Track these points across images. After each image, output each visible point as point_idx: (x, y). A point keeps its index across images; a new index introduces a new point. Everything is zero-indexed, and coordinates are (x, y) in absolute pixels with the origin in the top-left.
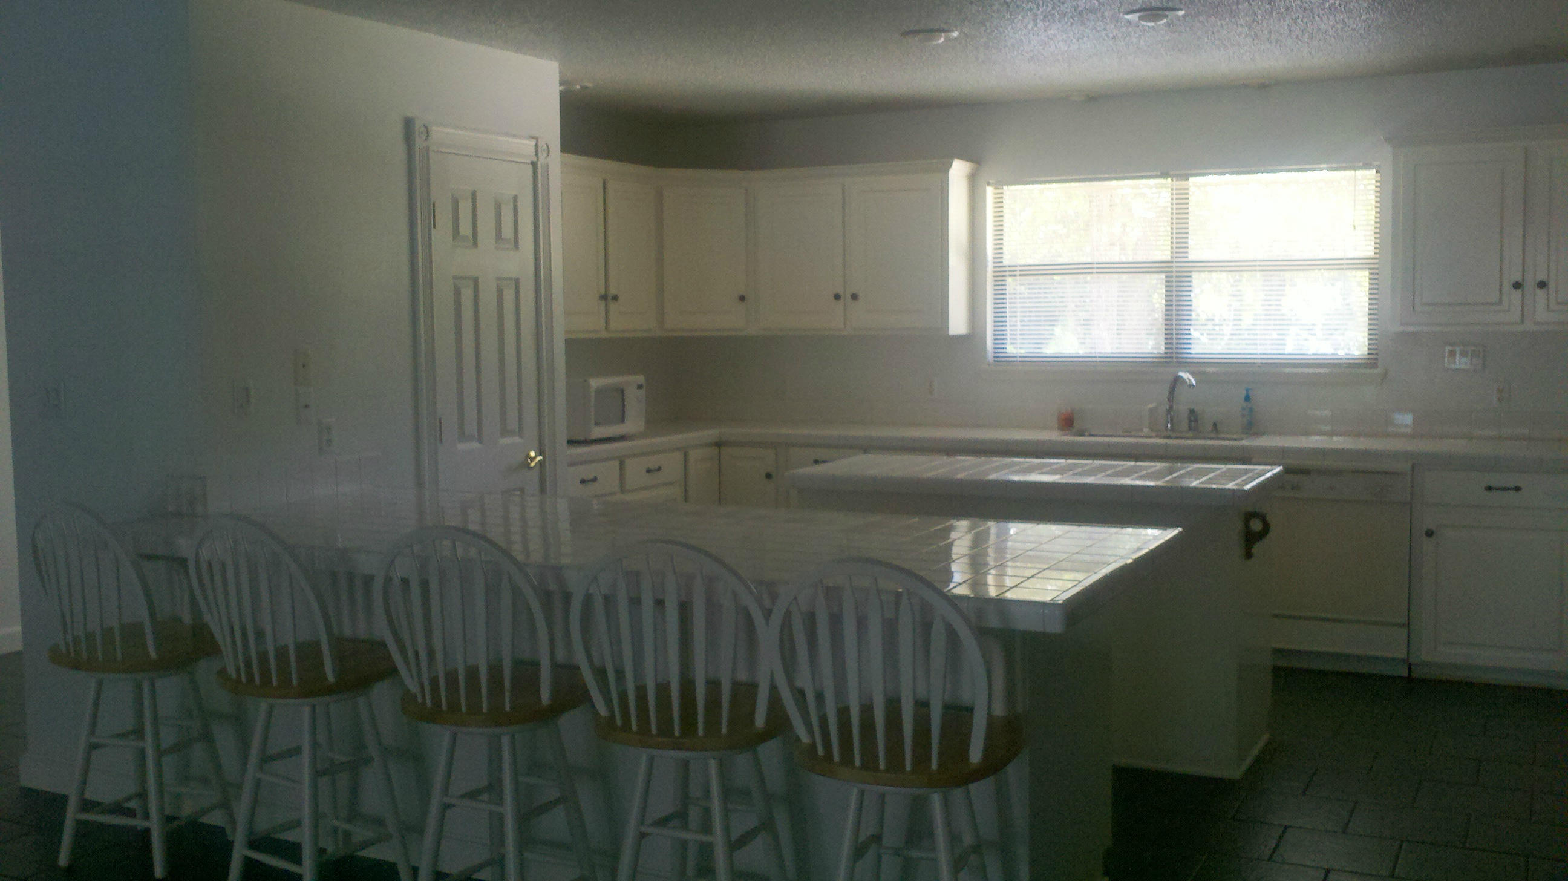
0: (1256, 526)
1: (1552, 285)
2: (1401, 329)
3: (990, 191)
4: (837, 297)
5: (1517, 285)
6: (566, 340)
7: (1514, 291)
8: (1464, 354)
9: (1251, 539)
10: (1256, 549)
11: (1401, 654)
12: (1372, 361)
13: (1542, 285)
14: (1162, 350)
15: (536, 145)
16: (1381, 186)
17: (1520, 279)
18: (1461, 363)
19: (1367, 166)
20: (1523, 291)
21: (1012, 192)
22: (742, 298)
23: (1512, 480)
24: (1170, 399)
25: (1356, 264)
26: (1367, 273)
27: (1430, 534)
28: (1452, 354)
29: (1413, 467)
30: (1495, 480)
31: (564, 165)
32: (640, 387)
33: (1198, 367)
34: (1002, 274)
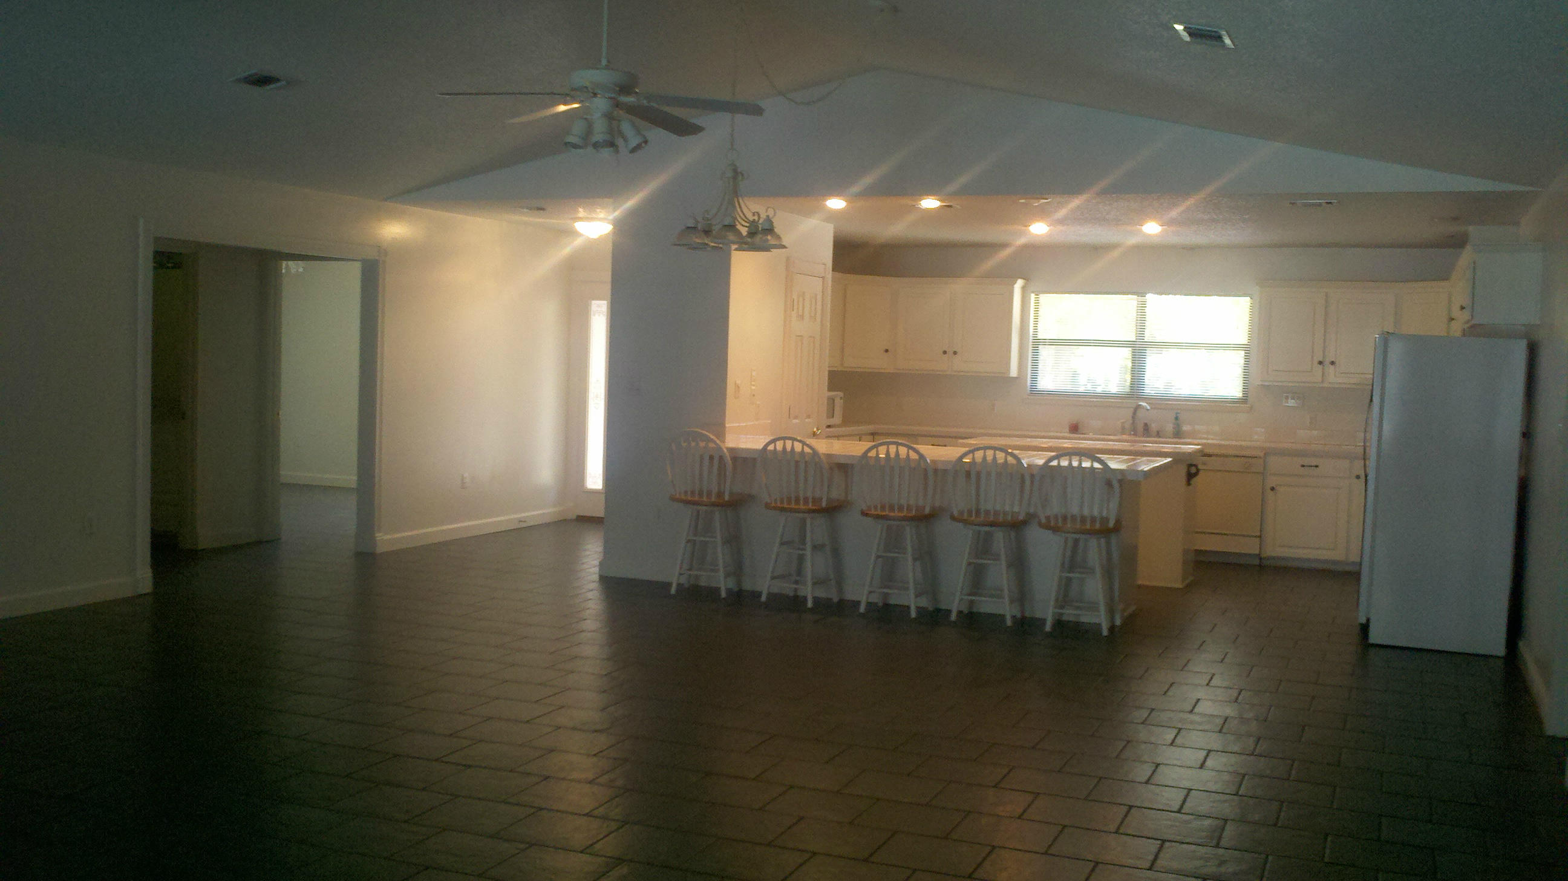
0: (1193, 470)
1: (1337, 363)
2: (1260, 383)
3: (1033, 296)
4: (945, 352)
5: (1320, 363)
6: (830, 372)
7: (1330, 365)
8: (1293, 398)
9: (1190, 476)
10: (1194, 481)
11: (1257, 552)
12: (1244, 400)
13: (1333, 363)
14: (1128, 390)
15: (825, 269)
16: (1252, 307)
17: (1321, 360)
18: (1291, 403)
19: (1245, 295)
20: (1324, 366)
21: (1045, 298)
22: (887, 351)
23: (1314, 461)
24: (1133, 417)
25: (1237, 347)
26: (1243, 353)
27: (1273, 489)
28: (1287, 398)
29: (1265, 454)
30: (1307, 461)
31: (834, 280)
32: (841, 398)
33: (1148, 399)
34: (1038, 343)
